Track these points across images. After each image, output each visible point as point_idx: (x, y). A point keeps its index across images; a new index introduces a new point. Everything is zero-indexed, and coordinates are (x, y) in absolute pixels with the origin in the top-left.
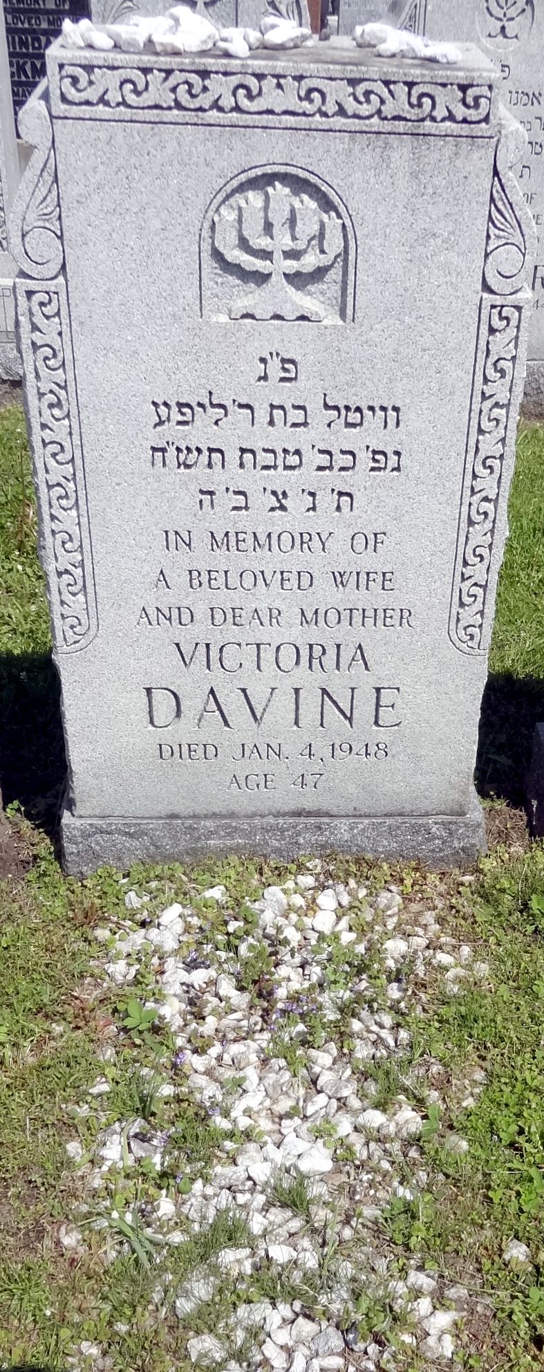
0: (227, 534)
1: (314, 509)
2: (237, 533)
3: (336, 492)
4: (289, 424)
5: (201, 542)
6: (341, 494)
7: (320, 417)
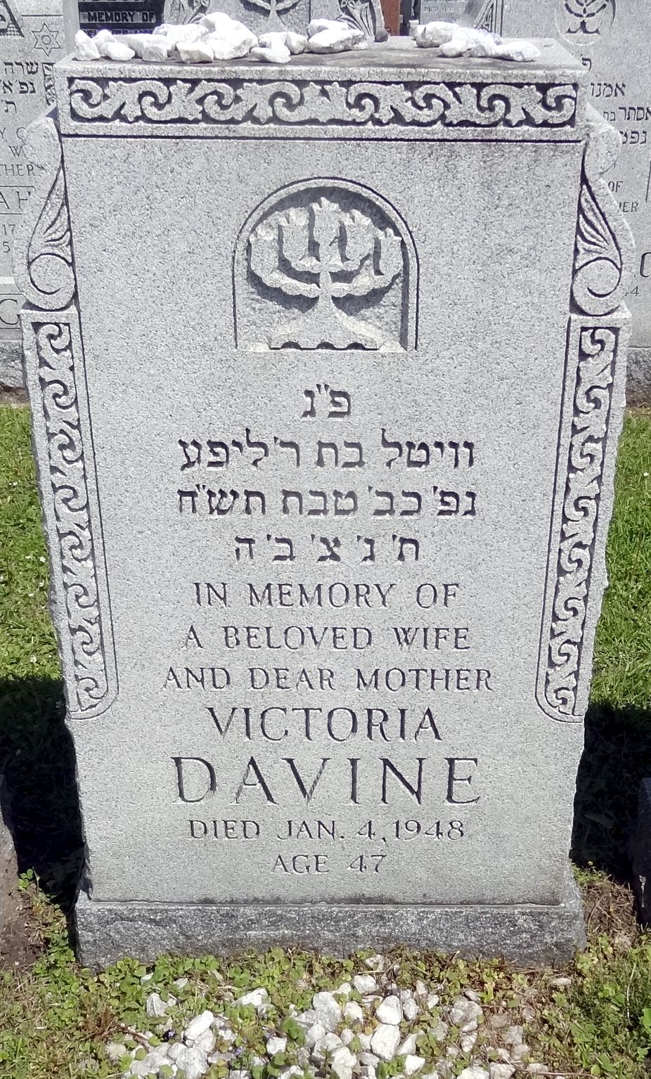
0: (268, 586)
1: (372, 557)
2: (280, 586)
3: (398, 539)
4: (341, 464)
5: (238, 596)
6: (403, 541)
7: (377, 455)
